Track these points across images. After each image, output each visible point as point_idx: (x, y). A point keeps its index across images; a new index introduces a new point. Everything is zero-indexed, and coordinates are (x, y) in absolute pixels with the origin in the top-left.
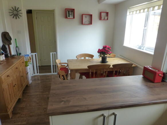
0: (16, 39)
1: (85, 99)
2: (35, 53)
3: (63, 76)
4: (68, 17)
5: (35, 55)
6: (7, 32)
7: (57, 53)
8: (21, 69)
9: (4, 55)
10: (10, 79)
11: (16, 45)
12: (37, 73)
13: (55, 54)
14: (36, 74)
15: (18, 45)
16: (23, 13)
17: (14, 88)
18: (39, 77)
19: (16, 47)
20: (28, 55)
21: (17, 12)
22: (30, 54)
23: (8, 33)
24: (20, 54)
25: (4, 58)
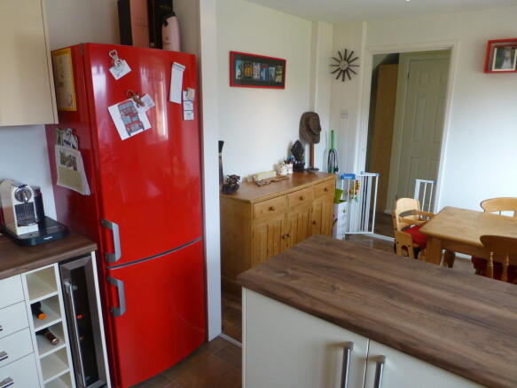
0: (332, 131)
1: (334, 289)
2: (374, 175)
3: (404, 248)
4: (494, 70)
5: (374, 178)
6: (316, 112)
7: (435, 184)
8: (315, 203)
9: (291, 165)
10: (277, 219)
11: (332, 146)
12: (370, 230)
13: (429, 185)
14: (366, 232)
15: (335, 147)
16: (362, 65)
17: (282, 241)
18: (372, 241)
19: (330, 151)
20: (353, 176)
21: (349, 63)
22: (362, 173)
23: (316, 115)
24: (336, 170)
25: (291, 172)
